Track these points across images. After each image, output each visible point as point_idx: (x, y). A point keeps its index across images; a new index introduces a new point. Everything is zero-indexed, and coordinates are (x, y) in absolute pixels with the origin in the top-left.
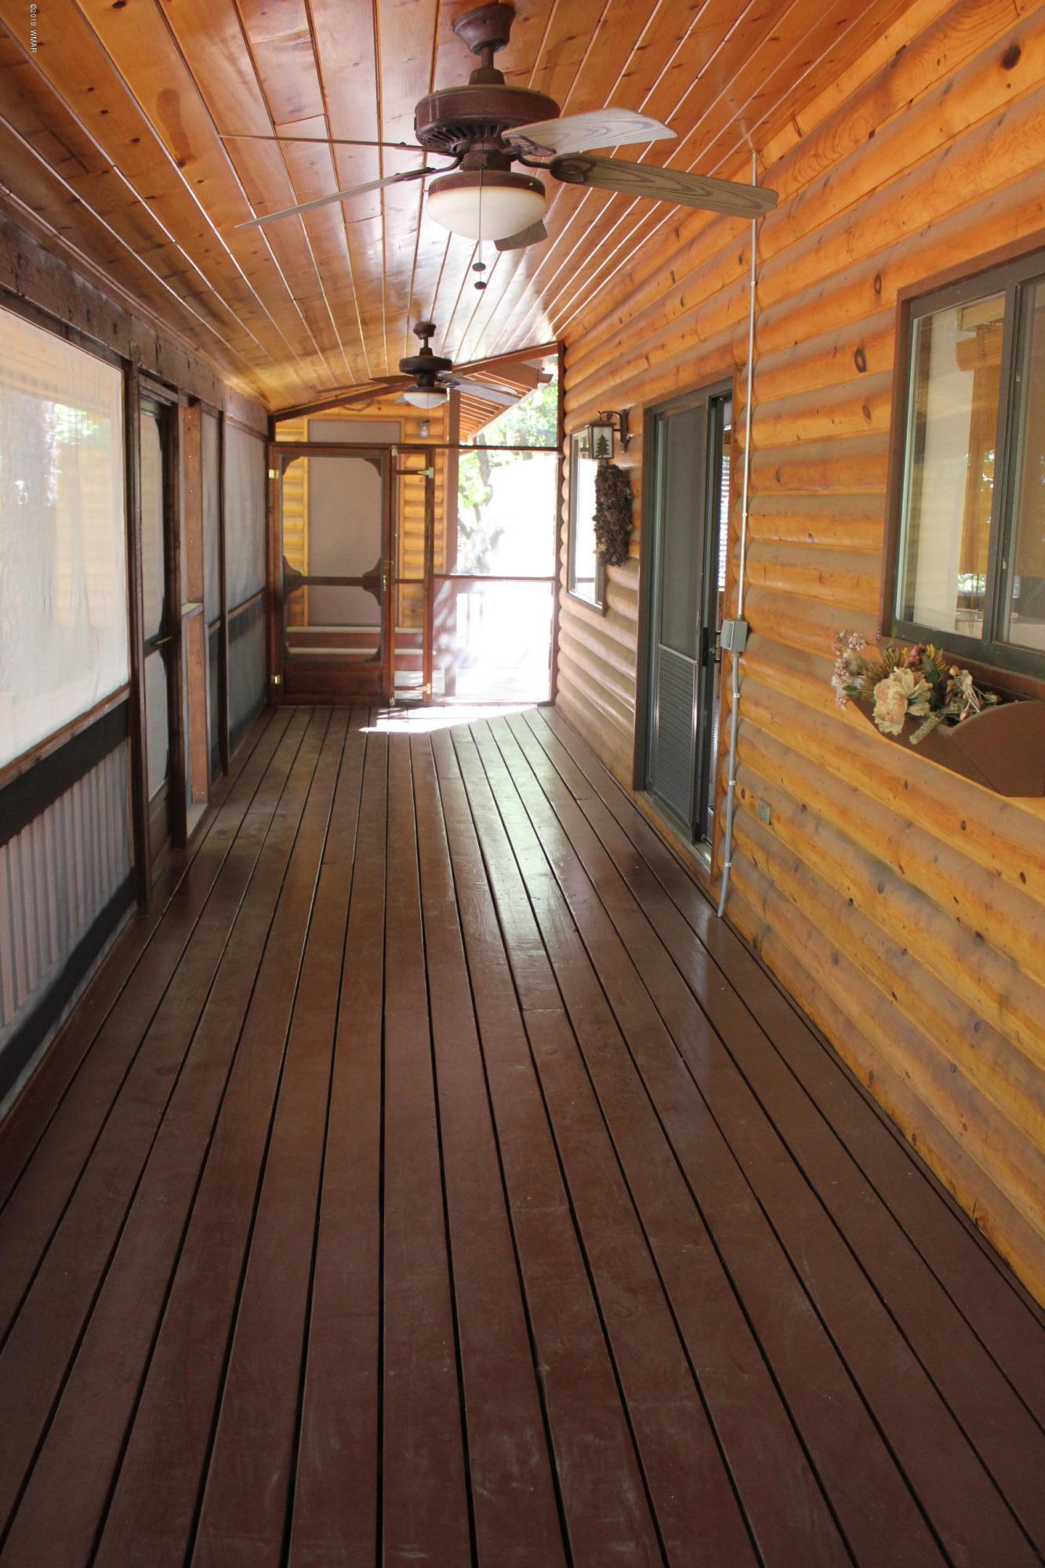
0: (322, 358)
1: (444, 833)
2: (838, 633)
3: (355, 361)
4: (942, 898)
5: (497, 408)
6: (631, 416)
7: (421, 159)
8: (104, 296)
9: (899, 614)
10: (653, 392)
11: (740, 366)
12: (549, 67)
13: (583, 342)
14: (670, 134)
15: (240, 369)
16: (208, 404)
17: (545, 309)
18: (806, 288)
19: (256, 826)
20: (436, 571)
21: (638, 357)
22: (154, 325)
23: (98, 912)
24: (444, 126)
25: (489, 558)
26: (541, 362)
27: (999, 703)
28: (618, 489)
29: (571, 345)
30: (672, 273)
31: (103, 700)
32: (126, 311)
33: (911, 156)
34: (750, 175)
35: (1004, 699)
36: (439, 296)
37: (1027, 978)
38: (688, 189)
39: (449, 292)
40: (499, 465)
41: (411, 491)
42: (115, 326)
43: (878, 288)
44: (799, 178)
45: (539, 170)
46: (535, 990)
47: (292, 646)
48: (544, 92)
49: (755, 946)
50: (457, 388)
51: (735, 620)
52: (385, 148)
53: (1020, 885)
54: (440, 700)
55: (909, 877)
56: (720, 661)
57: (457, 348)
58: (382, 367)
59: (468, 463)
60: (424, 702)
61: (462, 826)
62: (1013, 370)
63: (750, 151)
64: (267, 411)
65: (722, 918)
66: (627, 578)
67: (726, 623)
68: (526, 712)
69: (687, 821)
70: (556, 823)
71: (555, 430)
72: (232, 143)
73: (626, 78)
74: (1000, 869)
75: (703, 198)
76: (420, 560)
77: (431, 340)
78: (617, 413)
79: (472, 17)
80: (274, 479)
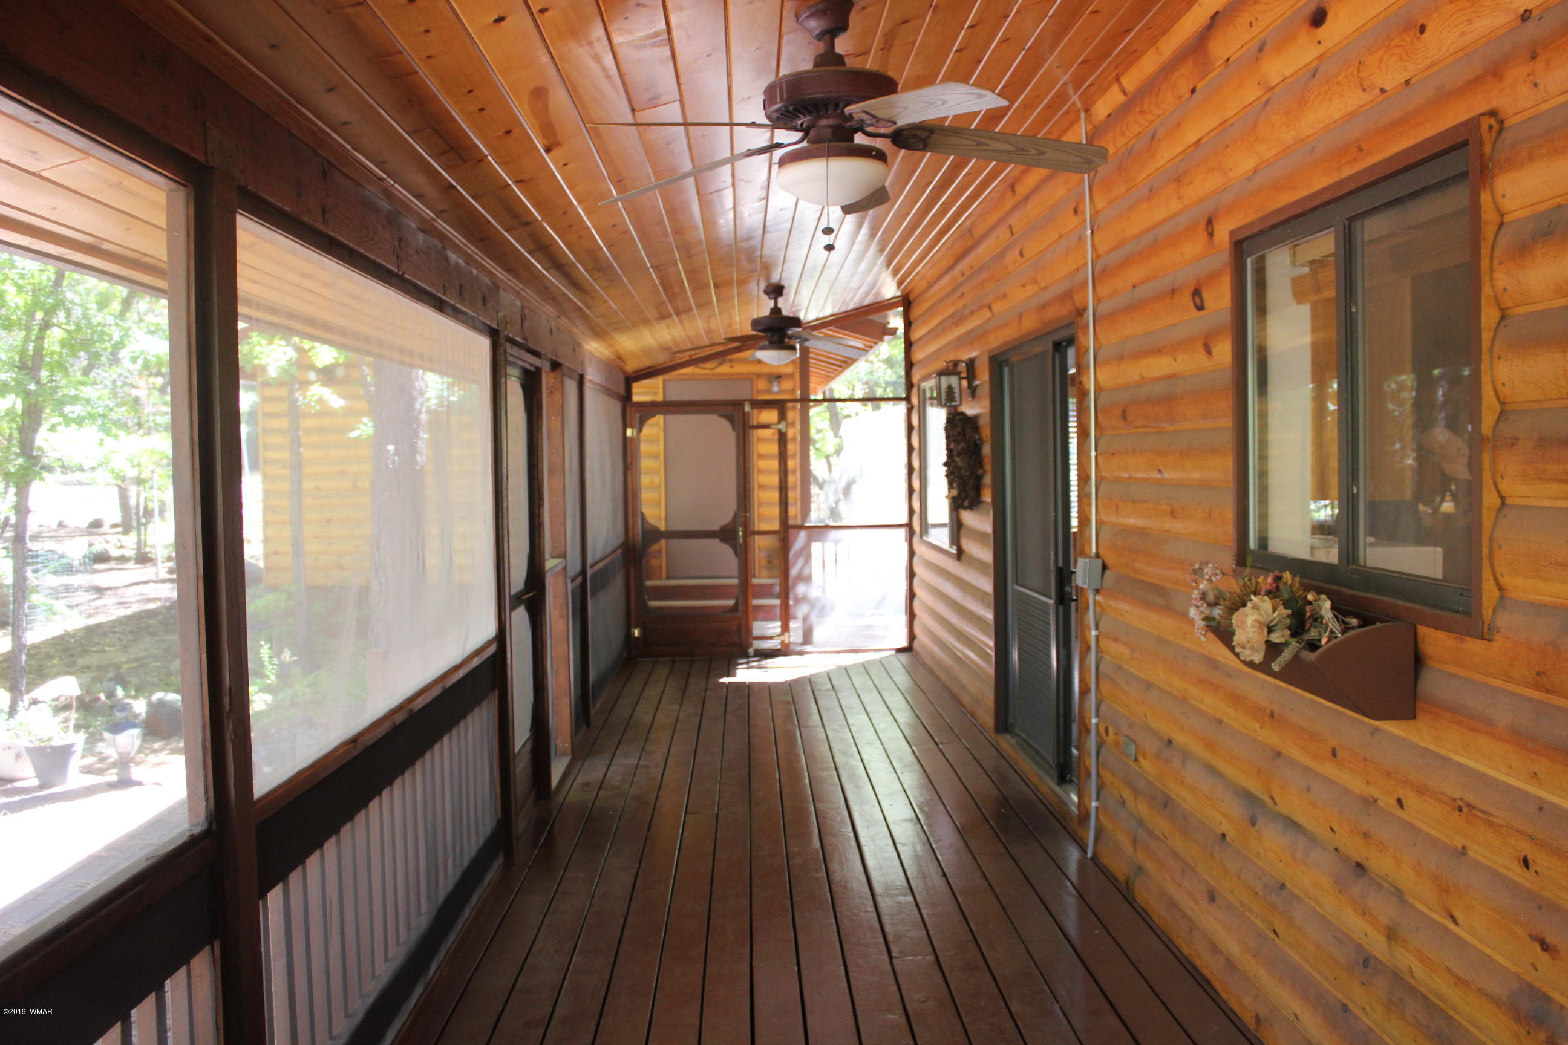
0: (677, 321)
1: (807, 781)
2: (1192, 565)
3: (708, 322)
4: (1319, 830)
5: (845, 362)
6: (977, 364)
7: (768, 135)
8: (475, 272)
9: (1253, 544)
10: (995, 341)
11: (1081, 312)
12: (887, 45)
13: (927, 295)
14: (1003, 103)
15: (599, 334)
16: (569, 368)
17: (889, 265)
18: (1141, 234)
19: (619, 778)
20: (791, 522)
21: (981, 308)
22: (518, 294)
23: (466, 863)
24: (791, 105)
25: (843, 507)
26: (886, 317)
27: (1360, 627)
28: (968, 435)
29: (915, 299)
30: (1010, 227)
31: (471, 654)
32: (495, 284)
33: (1232, 108)
34: (1080, 133)
35: (1365, 622)
36: (787, 258)
37: (1415, 908)
38: (1022, 149)
39: (797, 254)
40: (848, 416)
41: (764, 444)
42: (484, 299)
43: (1210, 230)
44: (1127, 133)
45: (879, 139)
46: (905, 936)
47: (651, 599)
48: (882, 71)
49: (1128, 887)
50: (807, 344)
51: (1090, 557)
52: (735, 128)
53: (1399, 812)
54: (798, 649)
55: (1282, 808)
56: (1076, 600)
57: (805, 305)
58: (734, 327)
59: (818, 416)
60: (784, 651)
61: (825, 774)
62: (1348, 301)
63: (1078, 111)
64: (624, 372)
65: (1092, 859)
66: (979, 521)
67: (1081, 561)
68: (885, 657)
69: (1051, 762)
70: (918, 767)
71: (903, 380)
72: (596, 129)
73: (958, 54)
74: (1375, 796)
75: (1036, 157)
76: (775, 511)
77: (780, 300)
78: (963, 362)
79: (814, 10)
80: (631, 438)
